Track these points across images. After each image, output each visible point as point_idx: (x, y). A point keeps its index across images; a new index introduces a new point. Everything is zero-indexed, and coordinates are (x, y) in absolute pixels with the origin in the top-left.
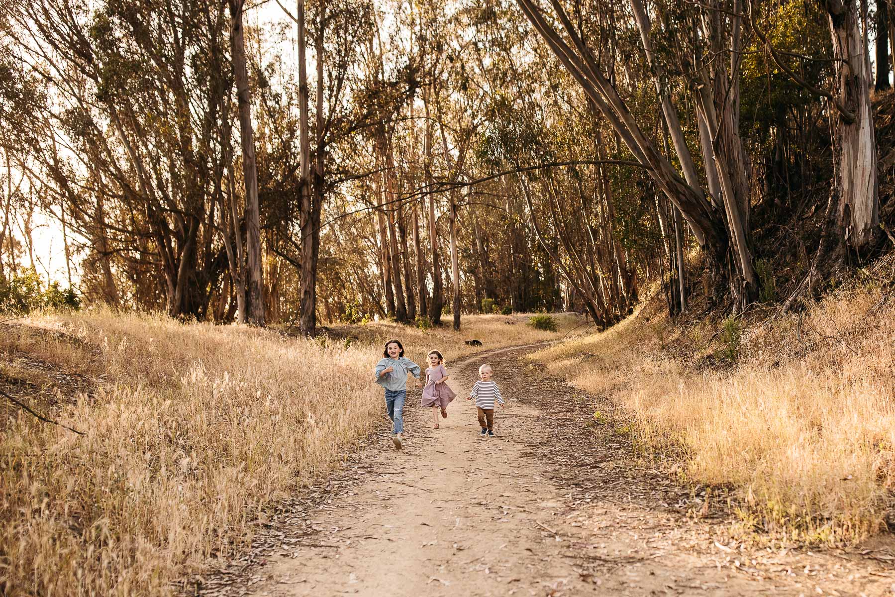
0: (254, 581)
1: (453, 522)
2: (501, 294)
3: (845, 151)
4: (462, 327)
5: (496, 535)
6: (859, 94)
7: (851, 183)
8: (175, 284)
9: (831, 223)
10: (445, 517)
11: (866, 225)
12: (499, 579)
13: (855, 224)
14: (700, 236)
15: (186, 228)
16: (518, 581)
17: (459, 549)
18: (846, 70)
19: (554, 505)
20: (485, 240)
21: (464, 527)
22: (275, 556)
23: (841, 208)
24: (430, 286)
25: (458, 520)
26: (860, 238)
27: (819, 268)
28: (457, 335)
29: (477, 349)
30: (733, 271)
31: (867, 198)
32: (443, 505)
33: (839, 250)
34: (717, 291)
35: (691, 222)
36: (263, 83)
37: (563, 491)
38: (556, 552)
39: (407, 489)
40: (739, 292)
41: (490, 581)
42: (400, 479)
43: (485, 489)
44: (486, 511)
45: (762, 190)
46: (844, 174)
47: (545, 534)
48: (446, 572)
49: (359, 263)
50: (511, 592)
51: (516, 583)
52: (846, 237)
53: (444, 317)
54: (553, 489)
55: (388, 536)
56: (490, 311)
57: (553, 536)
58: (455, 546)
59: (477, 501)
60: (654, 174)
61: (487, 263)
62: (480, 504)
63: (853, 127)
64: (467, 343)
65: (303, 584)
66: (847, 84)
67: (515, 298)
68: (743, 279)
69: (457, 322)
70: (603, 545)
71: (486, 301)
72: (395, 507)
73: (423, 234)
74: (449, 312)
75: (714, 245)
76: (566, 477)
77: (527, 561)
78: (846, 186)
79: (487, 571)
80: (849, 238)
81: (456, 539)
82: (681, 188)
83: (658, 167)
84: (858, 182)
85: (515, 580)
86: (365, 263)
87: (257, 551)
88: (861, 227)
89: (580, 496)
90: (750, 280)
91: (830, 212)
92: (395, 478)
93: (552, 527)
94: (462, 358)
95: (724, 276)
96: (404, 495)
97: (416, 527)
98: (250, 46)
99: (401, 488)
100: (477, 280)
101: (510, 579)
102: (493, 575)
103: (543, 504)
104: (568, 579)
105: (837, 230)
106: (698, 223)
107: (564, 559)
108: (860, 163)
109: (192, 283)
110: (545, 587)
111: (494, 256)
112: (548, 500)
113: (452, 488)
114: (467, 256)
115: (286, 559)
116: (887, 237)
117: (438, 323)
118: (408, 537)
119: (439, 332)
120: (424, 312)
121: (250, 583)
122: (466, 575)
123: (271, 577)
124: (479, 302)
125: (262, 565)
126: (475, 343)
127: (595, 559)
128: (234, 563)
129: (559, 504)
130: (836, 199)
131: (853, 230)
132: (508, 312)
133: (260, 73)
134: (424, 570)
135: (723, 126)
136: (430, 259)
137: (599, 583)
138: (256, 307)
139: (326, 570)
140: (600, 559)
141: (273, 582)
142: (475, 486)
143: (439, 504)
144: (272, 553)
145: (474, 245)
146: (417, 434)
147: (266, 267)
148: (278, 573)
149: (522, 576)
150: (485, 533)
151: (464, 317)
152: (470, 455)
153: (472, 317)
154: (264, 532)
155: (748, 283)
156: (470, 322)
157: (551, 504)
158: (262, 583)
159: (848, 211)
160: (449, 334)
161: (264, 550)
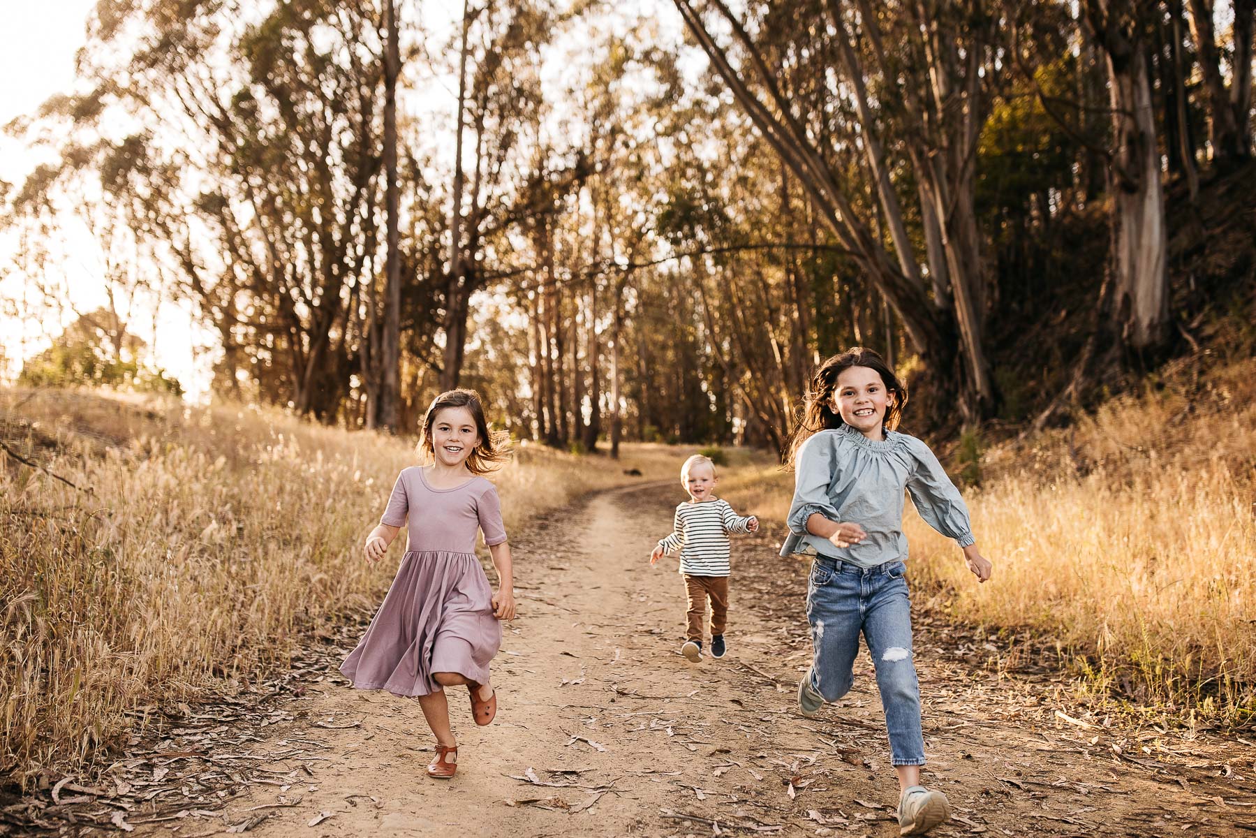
0: (274, 719)
1: (611, 654)
2: (666, 425)
3: (1125, 226)
4: (620, 455)
5: (679, 676)
6: (1145, 154)
7: (1133, 267)
8: (301, 386)
9: (1105, 316)
10: (600, 647)
11: (1152, 320)
12: (692, 747)
13: (1137, 318)
14: (921, 341)
15: (319, 325)
16: (727, 752)
17: (622, 693)
18: (1128, 124)
19: (764, 641)
20: (651, 360)
21: (627, 662)
22: (325, 683)
23: (1119, 297)
24: (586, 410)
25: (618, 651)
26: (1144, 336)
27: (1088, 373)
28: (615, 464)
29: (635, 479)
30: (964, 382)
31: (1154, 285)
32: (596, 630)
33: (1115, 351)
34: (939, 409)
35: (910, 324)
36: (416, 175)
37: (772, 624)
38: (784, 709)
39: (544, 608)
40: (970, 409)
41: (676, 748)
42: (535, 595)
43: (657, 614)
44: (661, 642)
45: (991, 297)
46: (1124, 255)
47: (758, 680)
48: (600, 729)
49: (509, 382)
50: (718, 772)
51: (724, 756)
52: (1125, 334)
53: (600, 444)
54: (757, 620)
55: (510, 667)
56: (652, 440)
57: (773, 683)
58: (615, 687)
59: (645, 628)
60: (866, 264)
61: (653, 388)
62: (651, 632)
63: (1137, 196)
64: (626, 472)
65: (353, 731)
66: (1131, 142)
67: (681, 429)
68: (976, 393)
69: (615, 452)
70: (859, 703)
71: (648, 429)
72: (524, 629)
73: (582, 354)
74: (605, 440)
75: (938, 353)
76: (773, 606)
77: (736, 721)
78: (1125, 269)
79: (670, 732)
80: (1130, 336)
81: (616, 678)
82: (899, 282)
83: (872, 255)
84: (1143, 265)
85: (721, 751)
86: (515, 384)
87: (296, 674)
88: (1145, 322)
89: (800, 632)
90: (985, 393)
91: (1104, 302)
92: (528, 593)
93: (767, 671)
94: (620, 487)
95: (948, 392)
96: (537, 615)
97: (553, 657)
98: (407, 136)
99: (535, 605)
100: (640, 407)
101: (711, 749)
102: (680, 739)
103: (747, 639)
104: (815, 754)
105: (1112, 325)
106: (918, 325)
107: (798, 722)
108: (1145, 241)
109: (320, 386)
110: (777, 766)
111: (660, 381)
112: (752, 633)
113: (609, 611)
114: (629, 379)
115: (341, 689)
116: (1180, 335)
117: (593, 450)
118: (540, 670)
119: (594, 460)
120: (578, 436)
121: (265, 723)
122: (634, 736)
123: (303, 715)
124: (641, 431)
125: (297, 695)
126: (635, 472)
127: (853, 724)
128: (253, 689)
129: (771, 640)
130: (1112, 288)
131: (1135, 326)
132: (673, 442)
133: (413, 163)
134: (563, 722)
135: (957, 206)
136: (588, 381)
137: (874, 766)
138: (389, 414)
139: (398, 710)
140: (861, 724)
141: (304, 724)
142: (642, 609)
143: (590, 629)
144: (320, 679)
145: (638, 364)
146: (562, 548)
147: (406, 379)
148: (316, 710)
149: (732, 744)
150: (662, 672)
151: (622, 446)
152: (633, 574)
153: (633, 446)
154: (320, 647)
155: (982, 398)
156: (629, 451)
157: (758, 639)
158: (283, 724)
159: (1128, 300)
160: (604, 462)
161: (309, 673)
